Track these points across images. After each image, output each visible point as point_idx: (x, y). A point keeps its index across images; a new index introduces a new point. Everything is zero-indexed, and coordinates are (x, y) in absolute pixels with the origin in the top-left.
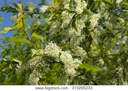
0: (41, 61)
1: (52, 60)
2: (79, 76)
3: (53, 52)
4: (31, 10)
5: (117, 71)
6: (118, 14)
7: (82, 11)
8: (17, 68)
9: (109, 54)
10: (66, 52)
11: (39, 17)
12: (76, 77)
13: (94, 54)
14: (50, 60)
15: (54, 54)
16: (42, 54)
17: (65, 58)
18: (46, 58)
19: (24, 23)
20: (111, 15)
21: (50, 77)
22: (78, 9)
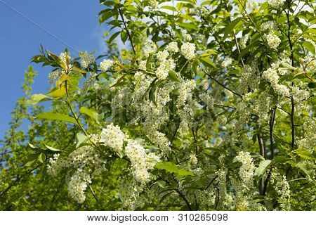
0: (93, 155)
1: (110, 153)
2: (155, 181)
3: (113, 142)
4: (84, 64)
5: (217, 176)
6: (224, 84)
7: (166, 75)
8: (50, 164)
9: (208, 146)
10: (136, 141)
11: (97, 76)
12: (150, 183)
13: (184, 144)
14: (108, 154)
15: (115, 144)
16: (95, 143)
17: (133, 152)
18: (101, 150)
19: (68, 88)
20: (213, 83)
21: (109, 177)
22: (160, 71)
